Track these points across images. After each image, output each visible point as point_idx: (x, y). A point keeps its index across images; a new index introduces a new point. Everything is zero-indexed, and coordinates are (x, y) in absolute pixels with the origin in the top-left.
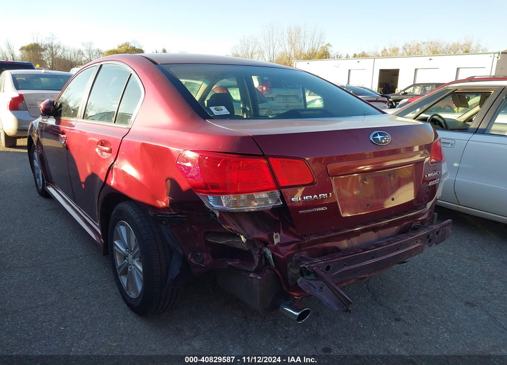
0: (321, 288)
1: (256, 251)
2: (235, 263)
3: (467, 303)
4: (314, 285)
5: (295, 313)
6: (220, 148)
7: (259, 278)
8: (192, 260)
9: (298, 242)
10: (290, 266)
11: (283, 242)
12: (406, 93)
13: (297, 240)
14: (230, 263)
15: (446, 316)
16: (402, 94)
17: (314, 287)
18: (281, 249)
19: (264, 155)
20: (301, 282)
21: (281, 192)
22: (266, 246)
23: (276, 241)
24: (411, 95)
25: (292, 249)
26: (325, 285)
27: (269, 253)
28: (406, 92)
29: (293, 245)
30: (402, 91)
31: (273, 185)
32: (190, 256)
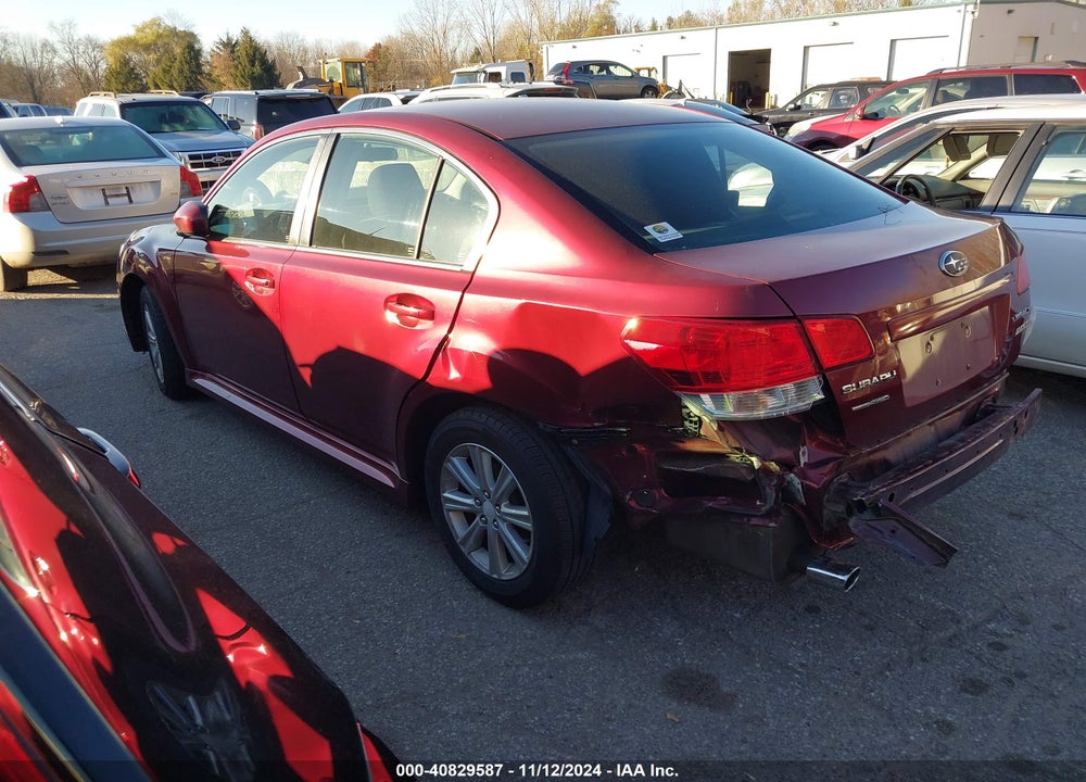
0: (893, 532)
1: (772, 480)
2: (721, 503)
3: (1011, 515)
4: (879, 527)
5: (840, 577)
6: (717, 311)
7: (773, 524)
8: (633, 503)
9: (838, 458)
10: (828, 501)
11: (812, 461)
12: (799, 107)
13: (837, 455)
14: (710, 504)
15: (983, 538)
16: (791, 110)
17: (880, 531)
18: (811, 473)
19: (795, 317)
20: (856, 526)
21: (824, 377)
22: (791, 472)
23: (803, 460)
24: (808, 111)
25: (831, 471)
26: (900, 527)
27: (797, 481)
28: (799, 103)
29: (830, 465)
30: (791, 103)
31: (811, 366)
32: (628, 497)
